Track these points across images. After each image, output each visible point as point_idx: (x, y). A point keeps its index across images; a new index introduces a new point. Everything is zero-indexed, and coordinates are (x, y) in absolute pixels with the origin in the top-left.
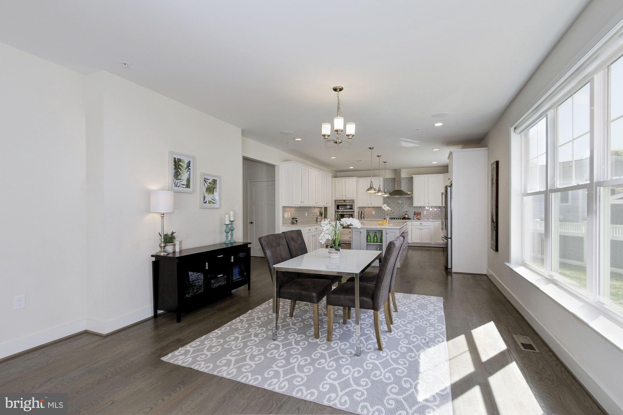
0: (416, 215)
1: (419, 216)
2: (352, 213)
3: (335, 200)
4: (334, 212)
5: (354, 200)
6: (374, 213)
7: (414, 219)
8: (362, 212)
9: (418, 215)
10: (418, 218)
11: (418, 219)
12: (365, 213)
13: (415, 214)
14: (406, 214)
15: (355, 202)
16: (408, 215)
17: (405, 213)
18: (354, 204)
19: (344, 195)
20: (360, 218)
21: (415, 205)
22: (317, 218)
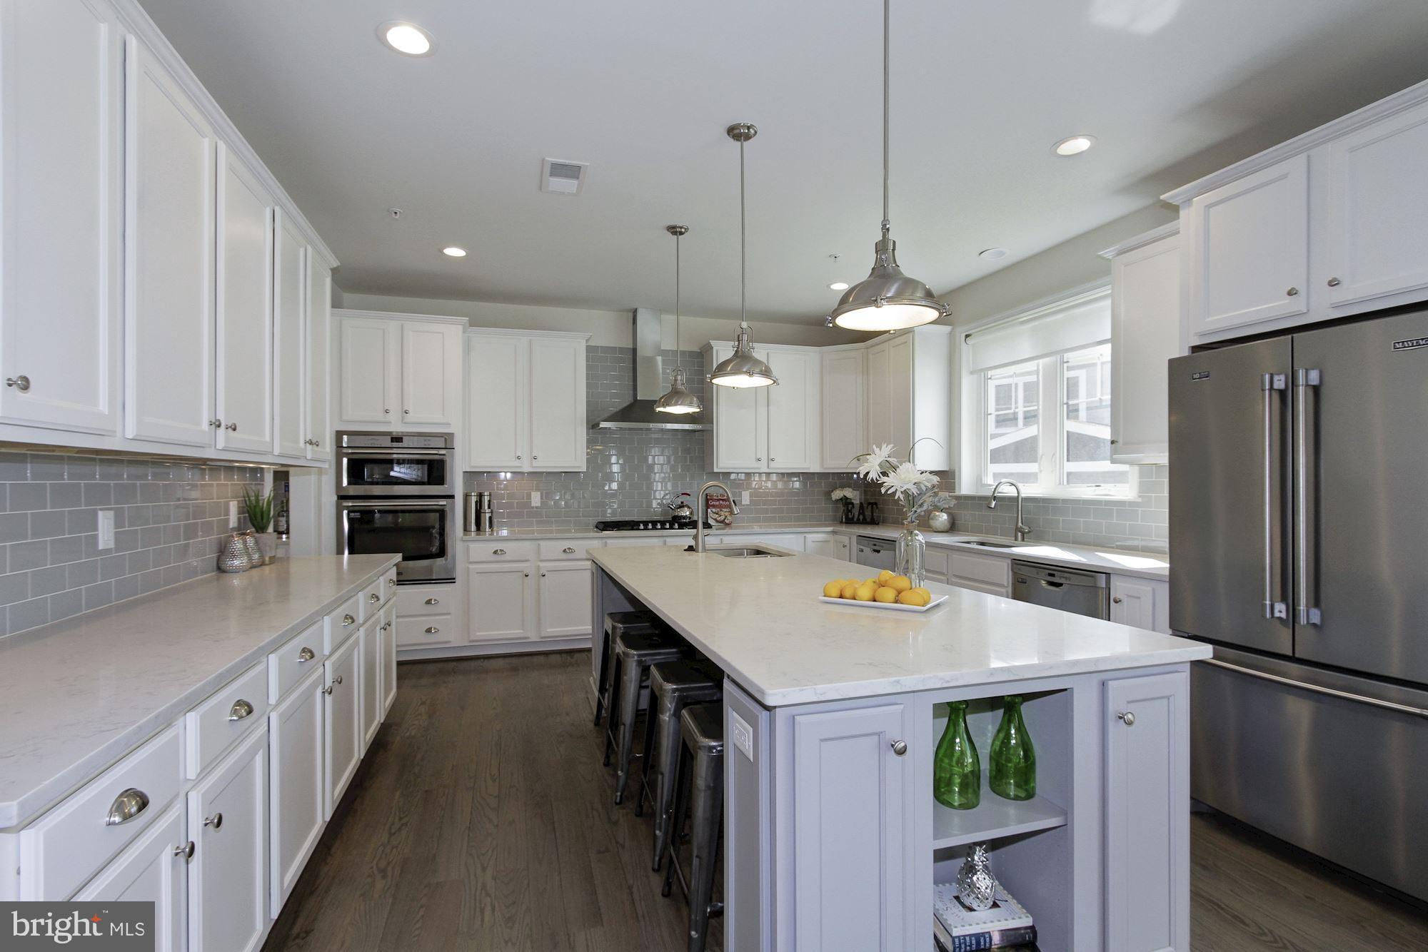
0: (714, 506)
1: (725, 512)
2: (443, 502)
3: (339, 435)
4: (330, 499)
5: (452, 434)
6: (536, 499)
7: (707, 526)
8: (481, 496)
9: (721, 507)
10: (722, 518)
11: (722, 522)
12: (495, 502)
13: (708, 502)
14: (682, 506)
15: (458, 444)
16: (689, 507)
17: (679, 501)
18: (452, 456)
19: (394, 406)
20: (473, 527)
21: (721, 465)
22: (223, 551)
